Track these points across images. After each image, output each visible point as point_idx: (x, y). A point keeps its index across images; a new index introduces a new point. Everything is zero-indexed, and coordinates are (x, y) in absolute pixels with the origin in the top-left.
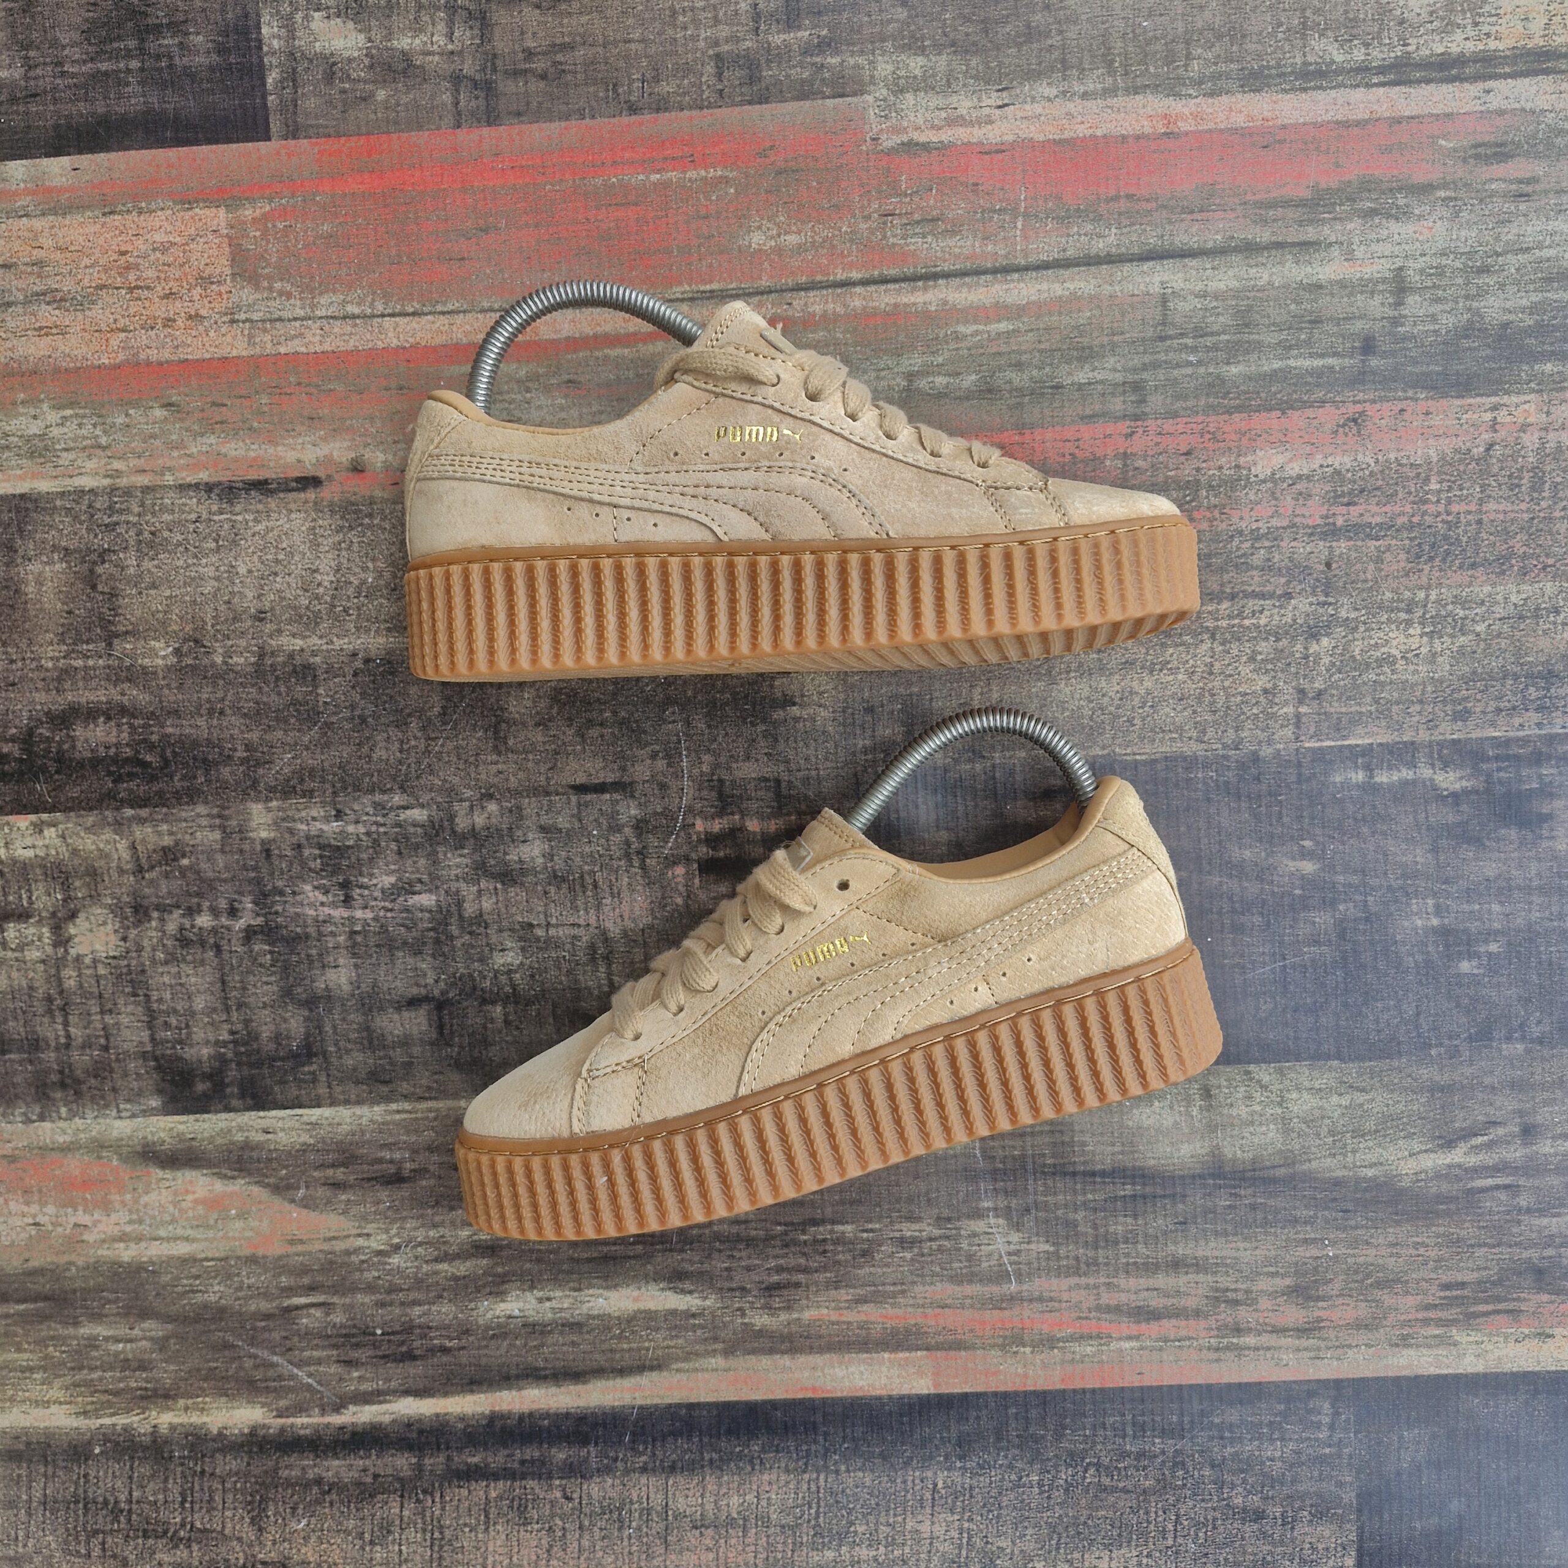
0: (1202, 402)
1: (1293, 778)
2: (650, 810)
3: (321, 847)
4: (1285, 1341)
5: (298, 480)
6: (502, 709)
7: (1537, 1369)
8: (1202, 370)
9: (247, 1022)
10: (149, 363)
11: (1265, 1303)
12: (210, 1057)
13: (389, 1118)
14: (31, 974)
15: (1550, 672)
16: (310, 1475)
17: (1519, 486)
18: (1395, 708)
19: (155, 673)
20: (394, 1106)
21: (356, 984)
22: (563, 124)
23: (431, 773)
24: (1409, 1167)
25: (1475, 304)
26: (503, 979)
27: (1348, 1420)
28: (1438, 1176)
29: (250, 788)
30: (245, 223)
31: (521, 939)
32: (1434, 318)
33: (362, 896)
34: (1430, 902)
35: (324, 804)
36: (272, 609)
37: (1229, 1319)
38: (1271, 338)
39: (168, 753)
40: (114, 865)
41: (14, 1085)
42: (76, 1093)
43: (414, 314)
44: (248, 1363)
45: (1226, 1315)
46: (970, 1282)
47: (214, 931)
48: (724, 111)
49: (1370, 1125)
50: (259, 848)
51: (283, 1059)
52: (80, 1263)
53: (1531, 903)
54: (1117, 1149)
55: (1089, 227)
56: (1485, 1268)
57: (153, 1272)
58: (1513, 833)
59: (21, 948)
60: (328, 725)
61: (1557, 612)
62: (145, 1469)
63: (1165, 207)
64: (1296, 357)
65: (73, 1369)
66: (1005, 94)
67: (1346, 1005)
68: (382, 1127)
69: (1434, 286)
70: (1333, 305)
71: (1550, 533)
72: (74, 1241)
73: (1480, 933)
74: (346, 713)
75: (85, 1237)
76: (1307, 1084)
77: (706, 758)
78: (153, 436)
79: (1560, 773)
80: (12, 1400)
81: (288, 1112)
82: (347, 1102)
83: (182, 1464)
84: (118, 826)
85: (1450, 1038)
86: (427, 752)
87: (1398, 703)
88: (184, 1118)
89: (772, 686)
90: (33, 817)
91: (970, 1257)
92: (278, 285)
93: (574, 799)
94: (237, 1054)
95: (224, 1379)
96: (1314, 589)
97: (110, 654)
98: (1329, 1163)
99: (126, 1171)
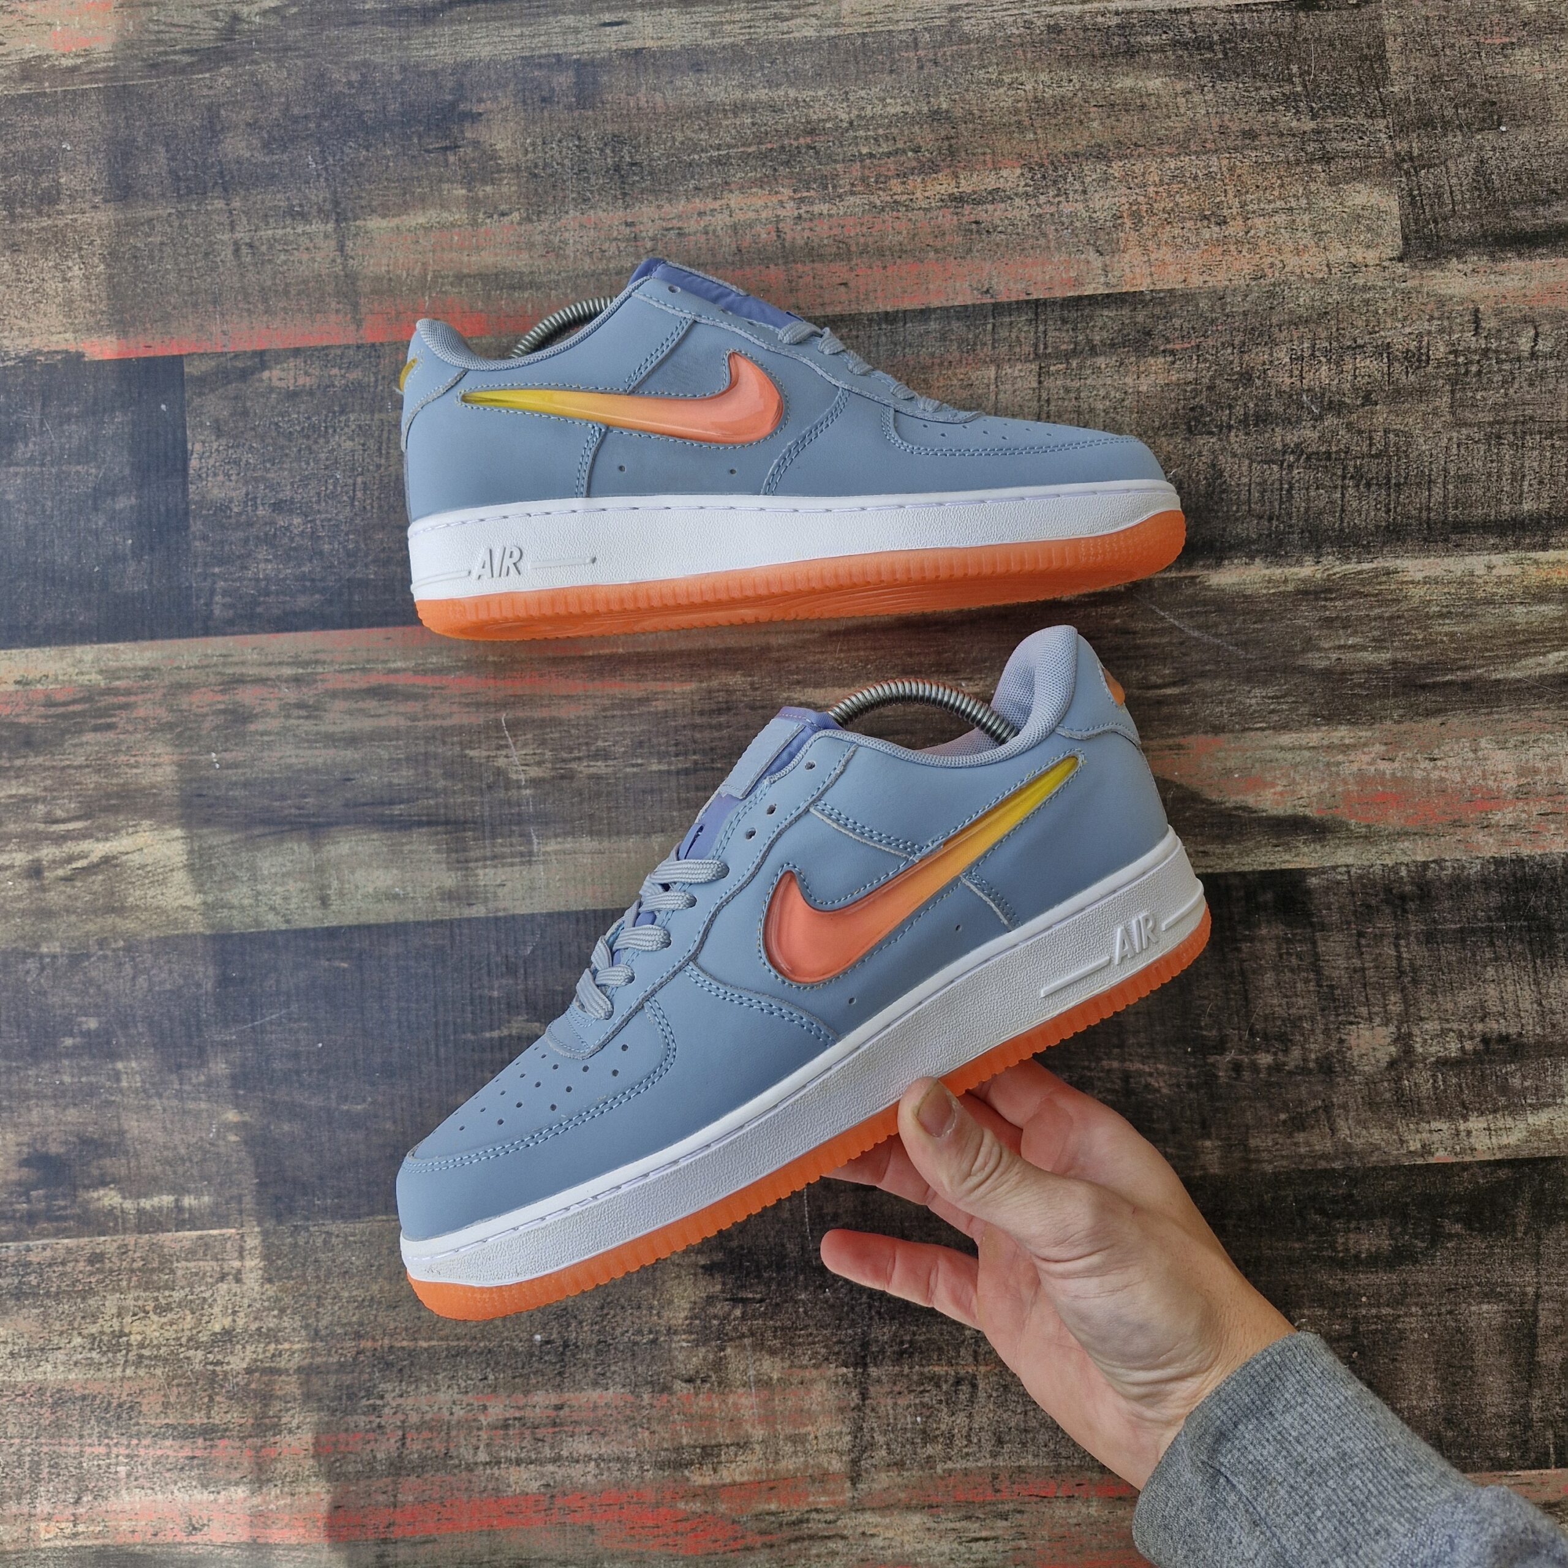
1: (247, 1199)
4: (252, 671)
7: (27, 651)
9: (1224, 960)
11: (273, 706)
12: (1259, 926)
14: (1434, 1006)
15: (18, 1299)
17: (51, 1466)
18: (155, 1265)
19: (1312, 1300)
24: (143, 838)
27: (198, 598)
28: (116, 831)
29: (1219, 1188)
33: (1113, 1082)
34: (124, 1084)
37: (305, 690)
39: (1299, 1223)
40: (1352, 1114)
41: (1452, 897)
42: (1391, 890)
44: (1223, 629)
45: (308, 694)
46: (543, 720)
47: (1255, 1049)
49: (179, 876)
50: (1213, 1130)
52: (1389, 722)
53: (37, 1083)
54: (407, 848)
56: (75, 746)
57: (1316, 716)
58: (54, 1149)
59: (1444, 1032)
61: (12, 1354)
62: (1328, 520)
65: (1399, 617)
67: (199, 985)
71: (21, 1425)
72: (1394, 745)
73: (81, 1055)
75: (1384, 748)
76: (235, 912)
77: (784, 1216)
79: (11, 1204)
80: (1462, 584)
83: (1291, 526)
84: (1348, 1152)
85: (105, 957)
87: (153, 1270)
88: (1285, 866)
89: (724, 1284)
90: (1431, 1160)
91: (543, 743)
95: (1245, 613)
96: (225, 1378)
97: (1355, 1320)
98: (214, 841)
99: (1342, 813)
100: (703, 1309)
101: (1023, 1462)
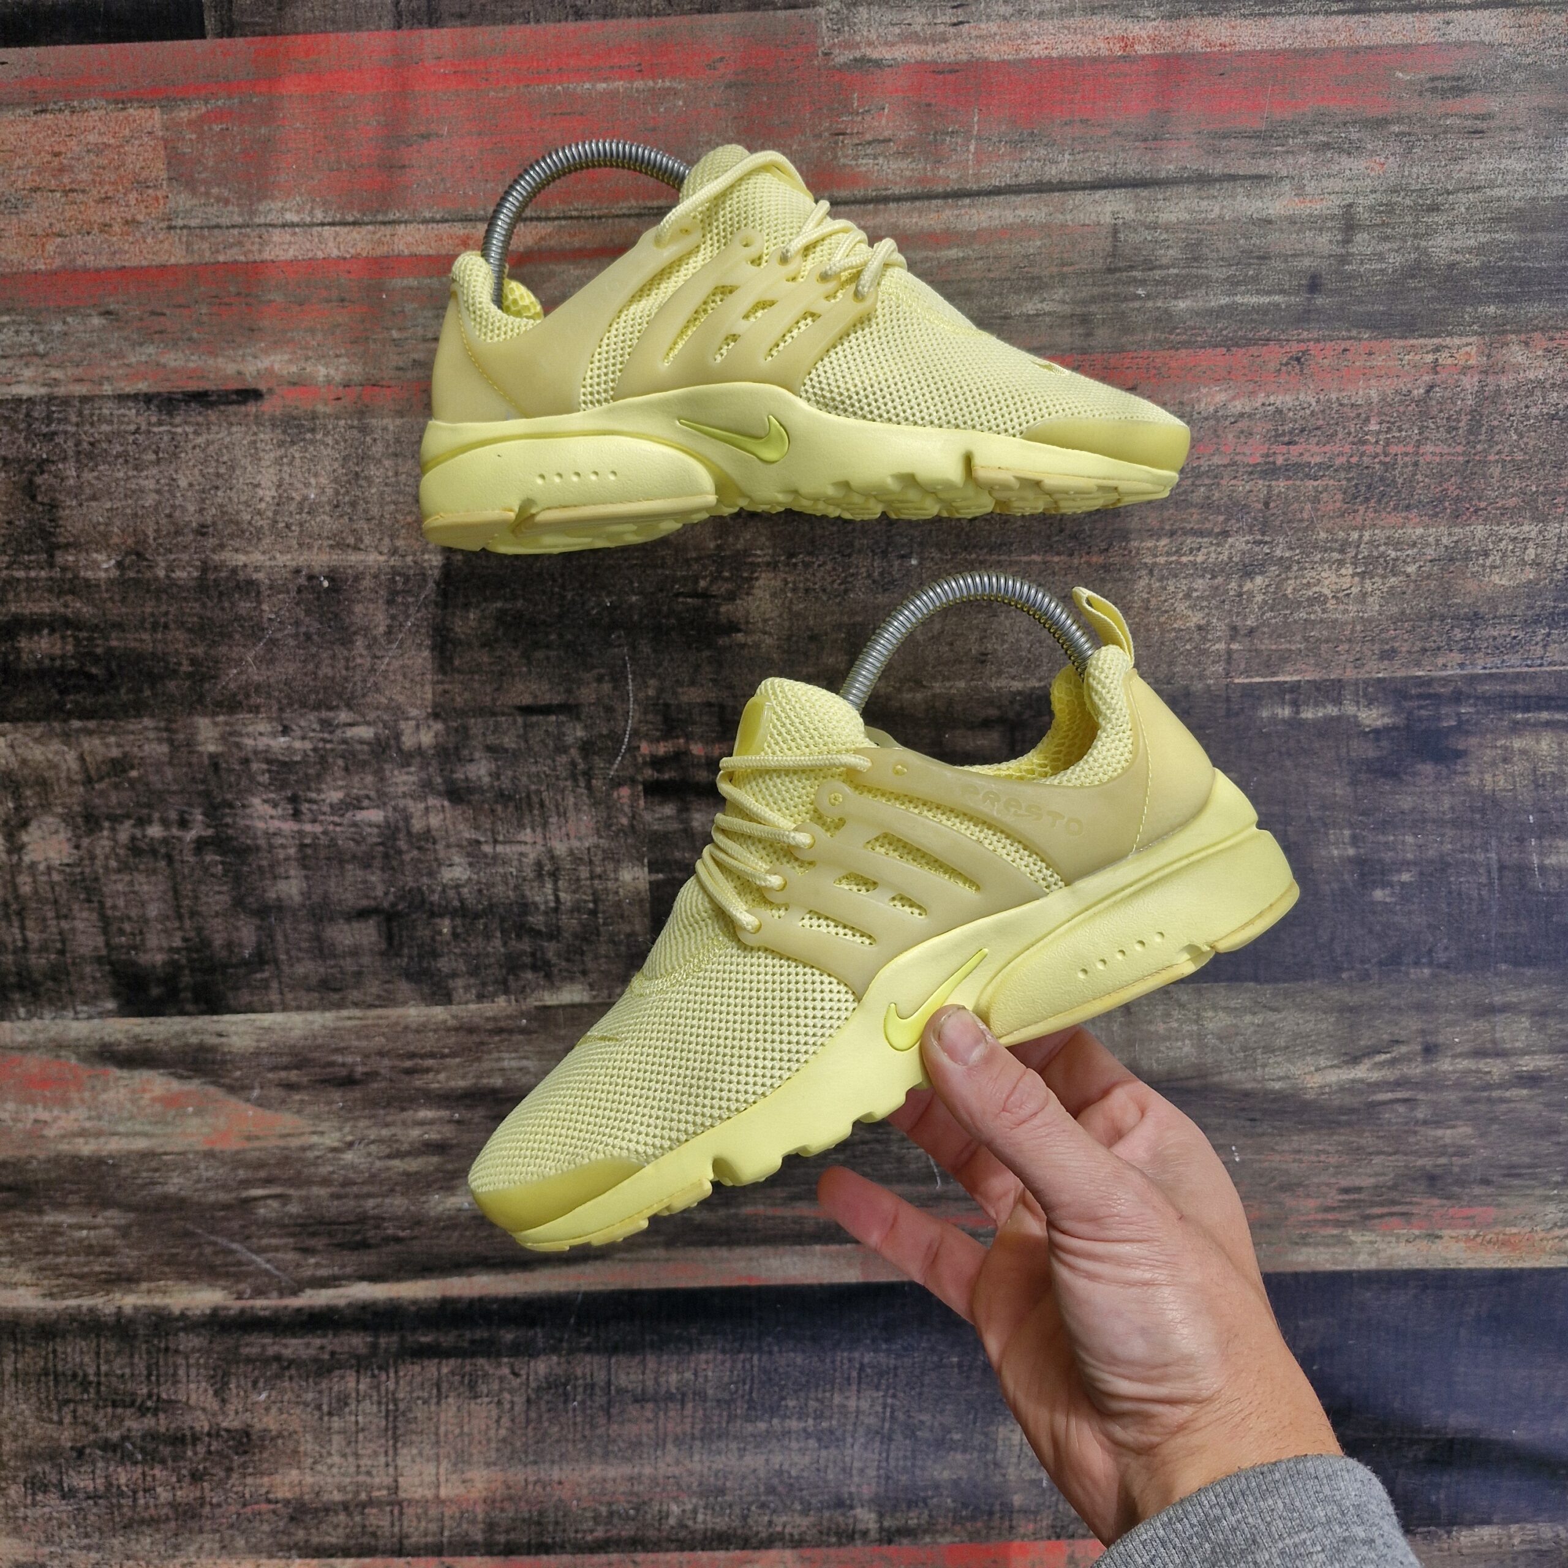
0: (1150, 336)
1: (1222, 712)
2: (595, 732)
3: (269, 762)
5: (238, 392)
6: (449, 630)
8: (1150, 304)
9: (199, 930)
10: (86, 270)
12: (164, 964)
13: (340, 1024)
15: (1476, 614)
16: (271, 1351)
17: (1456, 429)
18: (1324, 647)
19: (98, 586)
20: (345, 1013)
21: (307, 895)
22: (508, 28)
23: (378, 690)
24: (1314, 1081)
25: (1423, 243)
26: (451, 893)
28: (1342, 1089)
29: (197, 703)
30: (180, 124)
31: (468, 855)
32: (1381, 257)
33: (310, 810)
34: (1347, 833)
35: (270, 719)
36: (214, 524)
38: (1219, 273)
39: (114, 666)
40: (63, 775)
42: (33, 995)
43: (354, 223)
44: (208, 1250)
46: (899, 1182)
47: (165, 841)
48: (673, 21)
49: (1281, 1042)
50: (206, 761)
51: (235, 966)
52: (41, 1157)
53: (1443, 835)
55: (1042, 152)
56: (1383, 1174)
57: (113, 1165)
58: (1428, 768)
60: (273, 642)
61: (1486, 554)
62: (112, 1346)
63: (1118, 133)
64: (1243, 294)
65: (38, 1254)
66: (960, 11)
68: (334, 1032)
69: (1383, 224)
70: (1280, 241)
71: (1484, 476)
72: (36, 1134)
73: (1393, 863)
74: (290, 629)
75: (45, 1132)
76: (1223, 1003)
77: (652, 682)
78: (91, 345)
79: (1478, 713)
81: (241, 1017)
82: (299, 1008)
83: (147, 1342)
84: (67, 737)
85: (1362, 962)
86: (373, 670)
87: (1327, 641)
88: (139, 1020)
89: (717, 613)
91: (900, 1160)
92: (215, 191)
93: (520, 720)
94: (190, 960)
95: (185, 1264)
96: (1251, 528)
97: (52, 565)
98: (1240, 1075)
99: (84, 1070)
100: (740, 587)
101: (398, 421)
